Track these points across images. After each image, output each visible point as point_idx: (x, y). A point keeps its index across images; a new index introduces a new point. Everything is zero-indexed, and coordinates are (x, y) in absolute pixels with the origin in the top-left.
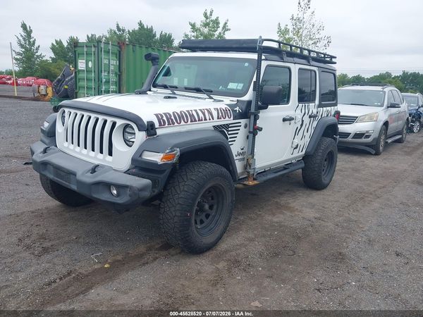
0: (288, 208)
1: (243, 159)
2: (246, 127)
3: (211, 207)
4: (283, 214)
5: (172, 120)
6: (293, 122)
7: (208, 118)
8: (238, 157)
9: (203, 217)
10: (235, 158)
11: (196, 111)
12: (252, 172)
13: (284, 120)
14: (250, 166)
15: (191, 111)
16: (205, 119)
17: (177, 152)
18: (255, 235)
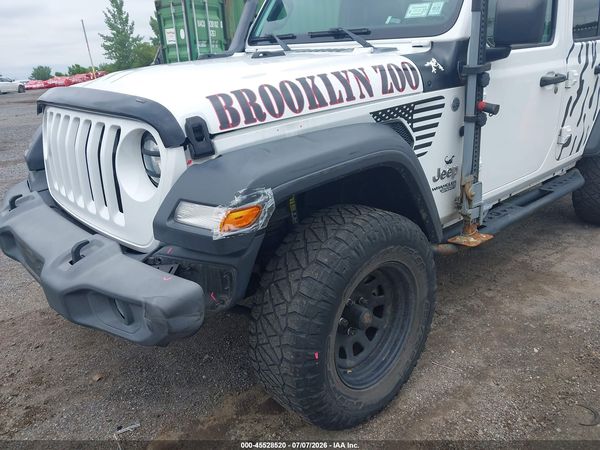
0: (554, 279)
1: (452, 186)
2: (455, 106)
3: (378, 311)
4: (544, 293)
5: (258, 109)
6: (561, 85)
7: (356, 93)
8: (440, 183)
9: (360, 336)
10: (432, 185)
11: (324, 77)
12: (473, 213)
13: (544, 82)
14: (470, 201)
15: (312, 78)
16: (351, 97)
17: (268, 198)
18: (487, 359)
